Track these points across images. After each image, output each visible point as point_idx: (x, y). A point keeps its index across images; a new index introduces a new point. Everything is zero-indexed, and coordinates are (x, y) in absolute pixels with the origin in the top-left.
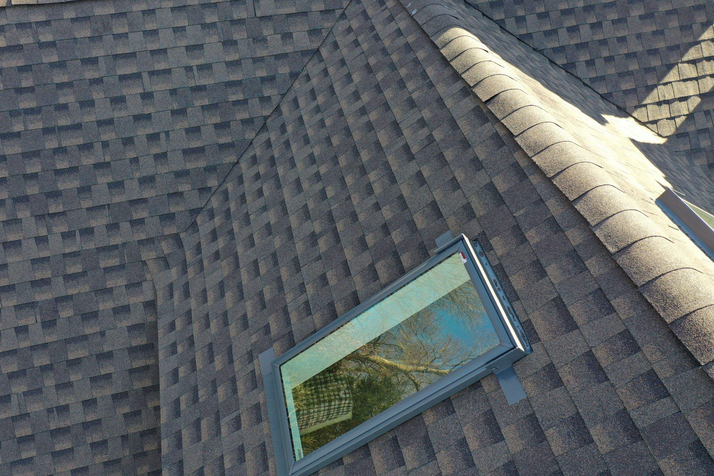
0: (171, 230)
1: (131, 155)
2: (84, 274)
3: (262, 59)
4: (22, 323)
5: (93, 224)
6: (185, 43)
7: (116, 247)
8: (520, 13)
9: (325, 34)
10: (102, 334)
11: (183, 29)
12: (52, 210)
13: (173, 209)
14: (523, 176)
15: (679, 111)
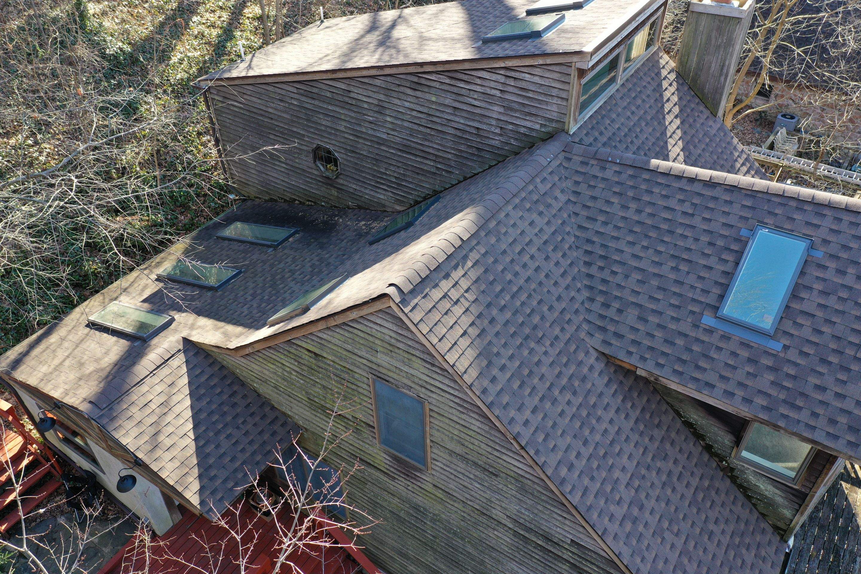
0: (581, 317)
1: (546, 290)
2: (569, 360)
3: (555, 215)
4: (567, 399)
5: (556, 333)
6: (527, 223)
7: (570, 339)
10: (593, 385)
11: (522, 216)
12: (540, 336)
13: (576, 307)
14: (754, 197)
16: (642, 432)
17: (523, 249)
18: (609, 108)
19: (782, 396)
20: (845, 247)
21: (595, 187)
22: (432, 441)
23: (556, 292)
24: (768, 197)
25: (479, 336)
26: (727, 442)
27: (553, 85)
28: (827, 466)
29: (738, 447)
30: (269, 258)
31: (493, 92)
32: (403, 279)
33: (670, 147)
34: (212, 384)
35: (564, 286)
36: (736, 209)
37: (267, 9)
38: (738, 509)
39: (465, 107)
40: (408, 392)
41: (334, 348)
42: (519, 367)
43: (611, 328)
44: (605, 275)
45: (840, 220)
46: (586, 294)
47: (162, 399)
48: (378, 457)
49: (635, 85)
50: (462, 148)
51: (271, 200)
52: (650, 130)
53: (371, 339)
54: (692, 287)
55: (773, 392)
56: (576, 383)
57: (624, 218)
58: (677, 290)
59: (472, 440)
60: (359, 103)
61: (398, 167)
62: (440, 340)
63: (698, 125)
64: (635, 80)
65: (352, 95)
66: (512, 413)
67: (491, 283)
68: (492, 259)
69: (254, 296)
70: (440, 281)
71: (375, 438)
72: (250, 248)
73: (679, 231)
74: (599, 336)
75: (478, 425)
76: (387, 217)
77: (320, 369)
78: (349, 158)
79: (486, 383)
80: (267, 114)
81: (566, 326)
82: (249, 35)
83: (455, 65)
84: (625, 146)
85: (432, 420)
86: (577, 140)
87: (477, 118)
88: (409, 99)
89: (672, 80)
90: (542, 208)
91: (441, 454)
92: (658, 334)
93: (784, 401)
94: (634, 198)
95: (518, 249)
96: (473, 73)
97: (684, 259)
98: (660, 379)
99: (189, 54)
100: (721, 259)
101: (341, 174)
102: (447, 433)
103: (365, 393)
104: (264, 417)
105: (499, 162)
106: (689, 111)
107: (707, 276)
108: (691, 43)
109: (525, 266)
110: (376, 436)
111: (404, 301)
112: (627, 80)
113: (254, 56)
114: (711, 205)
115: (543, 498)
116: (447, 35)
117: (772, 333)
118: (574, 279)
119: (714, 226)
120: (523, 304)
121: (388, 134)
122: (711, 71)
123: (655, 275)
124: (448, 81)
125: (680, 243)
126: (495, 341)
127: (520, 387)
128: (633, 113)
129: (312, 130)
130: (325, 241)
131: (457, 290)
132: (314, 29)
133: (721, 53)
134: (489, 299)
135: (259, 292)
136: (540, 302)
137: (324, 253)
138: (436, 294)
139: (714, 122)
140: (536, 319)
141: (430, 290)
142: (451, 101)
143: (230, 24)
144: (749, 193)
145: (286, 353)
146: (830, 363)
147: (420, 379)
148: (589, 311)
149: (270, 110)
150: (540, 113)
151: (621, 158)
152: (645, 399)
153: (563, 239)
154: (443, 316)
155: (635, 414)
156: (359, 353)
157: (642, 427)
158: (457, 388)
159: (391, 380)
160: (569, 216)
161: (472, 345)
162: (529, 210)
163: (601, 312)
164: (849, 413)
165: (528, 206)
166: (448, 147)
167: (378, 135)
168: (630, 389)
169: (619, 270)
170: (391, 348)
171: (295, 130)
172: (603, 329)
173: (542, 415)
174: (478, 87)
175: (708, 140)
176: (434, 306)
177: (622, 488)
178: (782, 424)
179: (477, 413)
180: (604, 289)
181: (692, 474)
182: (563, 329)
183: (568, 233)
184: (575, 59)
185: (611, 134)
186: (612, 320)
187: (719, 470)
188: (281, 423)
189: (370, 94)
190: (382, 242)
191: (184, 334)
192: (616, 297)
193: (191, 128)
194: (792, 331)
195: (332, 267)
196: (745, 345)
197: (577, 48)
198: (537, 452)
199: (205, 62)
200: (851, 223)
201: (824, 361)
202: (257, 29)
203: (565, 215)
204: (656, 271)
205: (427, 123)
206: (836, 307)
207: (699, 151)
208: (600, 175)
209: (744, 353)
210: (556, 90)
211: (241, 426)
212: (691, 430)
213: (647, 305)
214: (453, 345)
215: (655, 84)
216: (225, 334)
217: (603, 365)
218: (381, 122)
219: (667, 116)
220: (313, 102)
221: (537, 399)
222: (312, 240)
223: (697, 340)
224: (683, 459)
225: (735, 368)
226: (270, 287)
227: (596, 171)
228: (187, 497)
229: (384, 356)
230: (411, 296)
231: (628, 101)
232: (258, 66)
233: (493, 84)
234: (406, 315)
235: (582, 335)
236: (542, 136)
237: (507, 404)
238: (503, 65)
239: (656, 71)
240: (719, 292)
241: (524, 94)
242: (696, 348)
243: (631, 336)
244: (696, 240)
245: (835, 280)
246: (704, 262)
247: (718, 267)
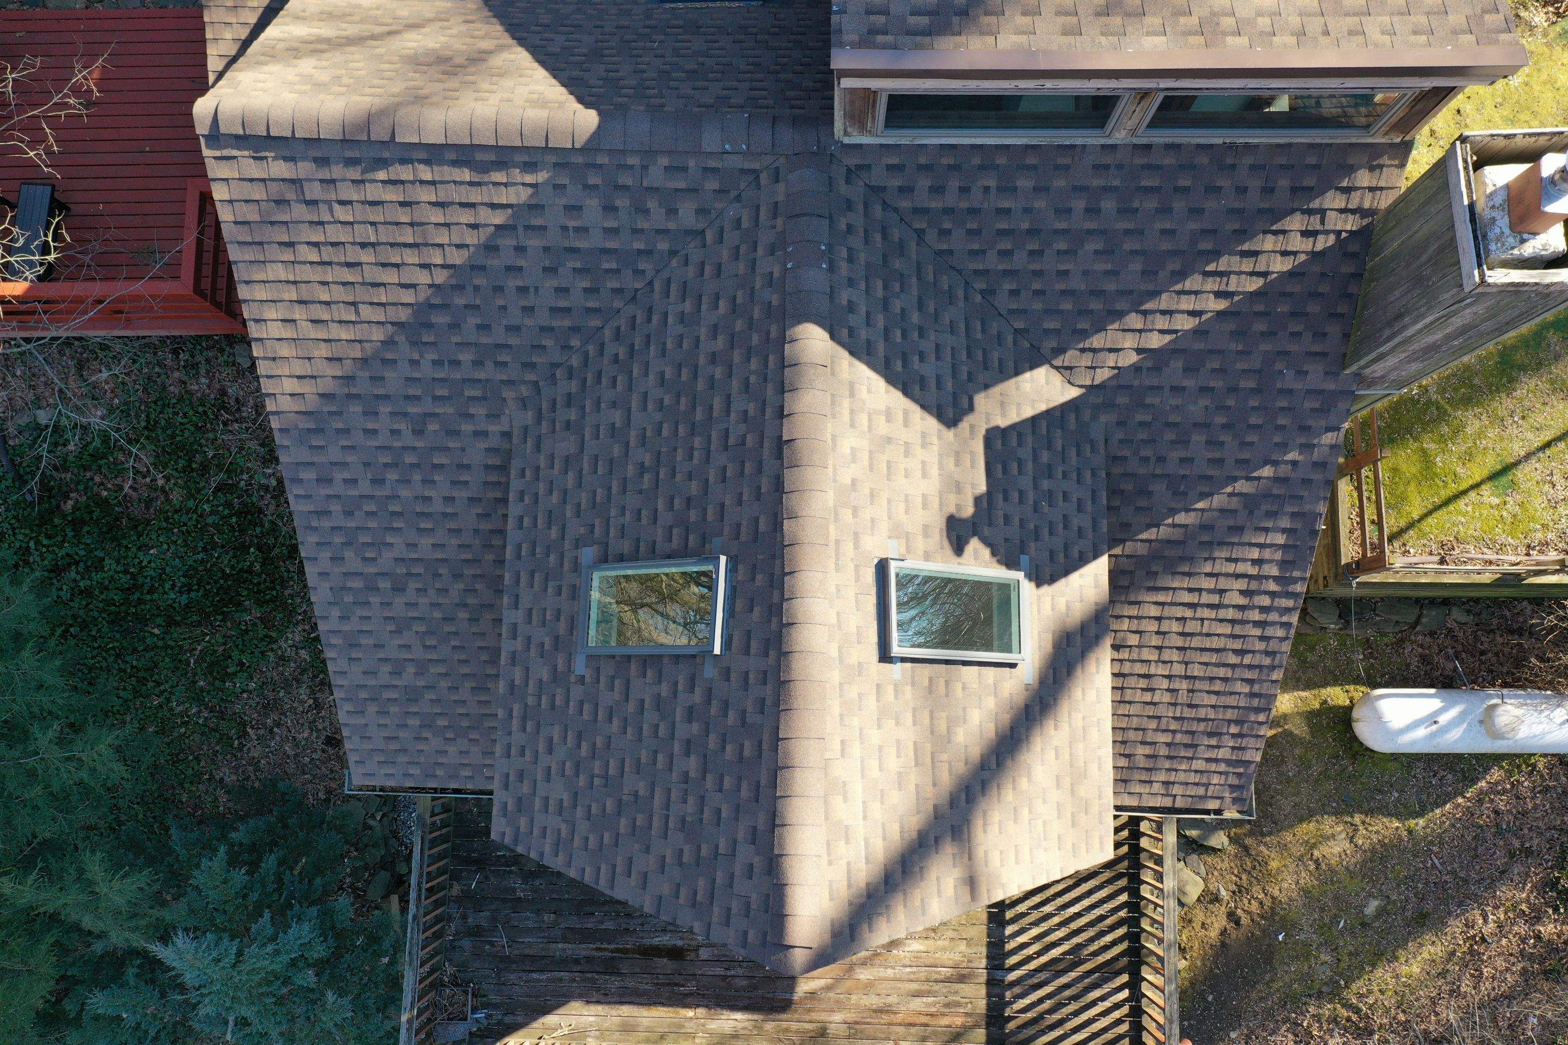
0: (531, 377)
1: (501, 302)
2: (449, 398)
3: (642, 231)
4: (396, 427)
5: (461, 357)
6: (564, 201)
7: (480, 381)
8: (947, 225)
9: (713, 215)
10: (463, 450)
11: (564, 186)
12: (425, 339)
13: (534, 359)
15: (1104, 362)
18: (1030, 162)
19: (531, 701)
20: (725, 706)
21: (737, 258)
33: (1113, 326)
35: (542, 323)
42: (350, 341)
43: (545, 428)
44: (609, 371)
52: (1101, 267)
54: (624, 509)
55: (531, 688)
57: (698, 339)
58: (614, 489)
63: (1266, 348)
74: (529, 418)
81: (489, 364)
86: (851, 161)
90: (621, 203)
92: (555, 498)
93: (526, 706)
94: (732, 336)
97: (658, 474)
106: (1285, 308)
107: (644, 521)
111: (209, 140)
118: (574, 329)
122: (1389, 297)
123: (627, 444)
125: (680, 455)
126: (336, 287)
128: (1093, 211)
131: (324, 190)
136: (472, 307)
138: (281, 169)
146: (579, 746)
153: (618, 271)
154: (269, 201)
163: (558, 399)
164: (534, 793)
165: (594, 180)
169: (619, 388)
172: (539, 418)
173: (334, 409)
175: (1249, 385)
177: (389, 555)
180: (589, 383)
182: (478, 363)
183: (639, 272)
185: (964, 205)
186: (554, 421)
192: (583, 408)
194: (602, 679)
200: (763, 701)
203: (663, 247)
204: (633, 442)
206: (645, 727)
209: (562, 628)
213: (586, 459)
215: (1258, 203)
219: (1194, 277)
223: (562, 556)
225: (544, 624)
230: (229, 141)
231: (1113, 183)
235: (509, 394)
239: (1310, 183)
240: (627, 551)
242: (553, 560)
243: (542, 463)
244: (690, 476)
245: (678, 709)
246: (660, 506)
247: (660, 531)
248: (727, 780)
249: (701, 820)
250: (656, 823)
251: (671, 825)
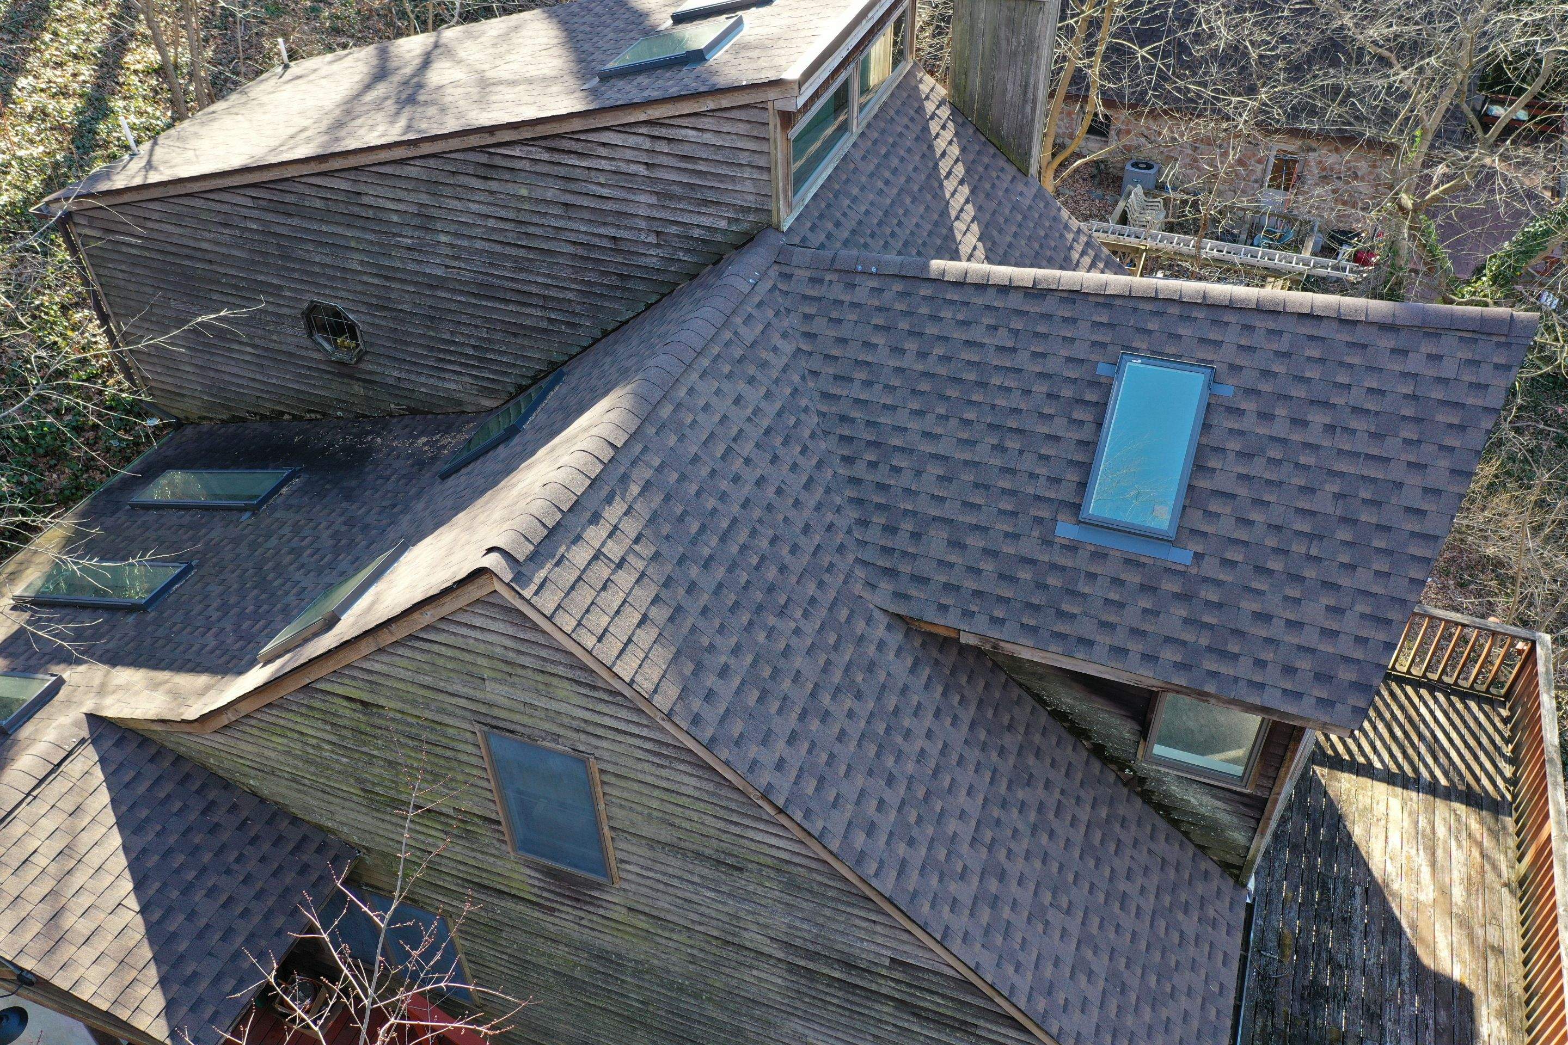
0: (850, 557)
1: (781, 517)
2: (839, 638)
3: (778, 379)
4: (846, 709)
5: (810, 592)
6: (730, 400)
7: (836, 599)
11: (719, 389)
12: (782, 602)
13: (838, 540)
14: (1110, 306)
16: (985, 744)
17: (729, 450)
18: (844, 177)
19: (1204, 641)
20: (1266, 374)
21: (840, 321)
22: (612, 828)
23: (799, 518)
24: (1133, 304)
25: (671, 619)
26: (1127, 735)
27: (739, 145)
28: (1291, 747)
29: (1145, 740)
30: (246, 532)
31: (633, 168)
32: (512, 535)
33: (959, 237)
34: (162, 795)
35: (812, 505)
36: (1083, 331)
37: (171, 52)
38: (1161, 846)
39: (585, 202)
40: (553, 745)
41: (400, 685)
42: (754, 664)
43: (905, 568)
44: (882, 474)
45: (1251, 328)
46: (853, 514)
47: (58, 844)
48: (516, 876)
49: (883, 132)
50: (592, 277)
51: (234, 419)
52: (922, 209)
53: (468, 657)
54: (1032, 475)
56: (859, 677)
57: (897, 369)
58: (1007, 485)
59: (688, 813)
60: (381, 215)
61: (476, 327)
62: (600, 640)
63: (1000, 193)
64: (882, 125)
65: (366, 200)
66: (753, 751)
67: (680, 519)
68: (675, 476)
69: (224, 609)
70: (583, 530)
71: (504, 842)
72: (202, 518)
73: (996, 380)
74: (886, 586)
75: (693, 784)
76: (468, 422)
77: (378, 731)
78: (377, 321)
79: (696, 704)
80: (199, 255)
81: (826, 577)
82: (142, 104)
83: (554, 125)
84: (882, 243)
85: (607, 789)
86: (797, 240)
87: (610, 219)
88: (476, 198)
89: (945, 118)
90: (751, 370)
91: (634, 849)
92: (988, 566)
93: (1209, 649)
94: (911, 333)
95: (720, 450)
96: (590, 137)
97: (1011, 429)
98: (1002, 644)
99: (21, 153)
100: (1071, 421)
101: (366, 353)
102: (640, 809)
103: (473, 760)
104: (279, 841)
105: (663, 296)
106: (981, 169)
108: (967, 52)
109: (736, 479)
110: (507, 838)
111: (520, 577)
112: (869, 125)
113: (155, 143)
114: (1042, 329)
115: (830, 894)
116: (533, 72)
117: (1172, 535)
118: (827, 490)
119: (1053, 365)
120: (744, 548)
121: (447, 267)
122: (1008, 97)
123: (966, 463)
124: (545, 156)
125: (1002, 402)
126: (701, 624)
127: (760, 700)
128: (887, 183)
129: (296, 276)
130: (353, 484)
131: (618, 542)
132: (273, 82)
133: (1020, 64)
134: (681, 550)
135: (233, 600)
136: (774, 541)
137: (354, 507)
138: (580, 555)
139: (1026, 185)
140: (771, 573)
141: (568, 549)
142: (557, 193)
143: (98, 87)
144: (1101, 300)
145: (303, 710)
146: (1271, 572)
147: (573, 718)
148: (862, 543)
149: (205, 246)
150: (725, 199)
151: (878, 264)
152: (982, 684)
153: (798, 420)
154: (599, 593)
155: (967, 715)
156: (449, 688)
157: (982, 735)
158: (645, 722)
159: (518, 728)
160: (803, 378)
161: (661, 639)
162: (728, 377)
163: (883, 543)
164: (1313, 651)
165: (726, 369)
166: (565, 279)
167: (428, 271)
168: (953, 672)
169: (904, 464)
170: (509, 669)
171: (261, 278)
172: (891, 573)
173: (806, 746)
174: (604, 162)
175: (1019, 218)
176: (579, 578)
177: (965, 848)
178: (1210, 688)
179: (689, 763)
180: (883, 501)
181: (1078, 800)
182: (821, 584)
183: (806, 410)
184: (772, 94)
185: (854, 223)
186: (904, 554)
187: (1120, 785)
188: (314, 846)
189: (401, 194)
190: (464, 471)
191: (88, 707)
192: (906, 512)
193: (46, 298)
194: (1204, 528)
195: (373, 532)
196: (1131, 563)
197: (772, 75)
198: (808, 814)
199: (56, 165)
201: (1260, 570)
202: (157, 93)
203: (796, 378)
204: (967, 456)
205: (520, 239)
206: (1267, 476)
207: (1009, 239)
208: (846, 298)
209: (1133, 578)
210: (747, 154)
211: (235, 867)
212: (1066, 725)
213: (960, 518)
214: (626, 645)
215: (917, 129)
216: (175, 695)
217: (900, 636)
218: (429, 245)
219: (946, 183)
220: (289, 221)
221: (794, 716)
222: (327, 487)
223: (1053, 567)
224: (1058, 777)
225: (1122, 605)
226: (255, 588)
227: (838, 292)
228: (142, 1028)
229: (498, 686)
230: (532, 565)
231: (876, 162)
232: (166, 162)
233: (630, 155)
234: (528, 602)
235: (857, 588)
236: (732, 239)
237: (742, 735)
238: (643, 117)
239: (916, 105)
240: (1076, 478)
241: (690, 166)
242: (1054, 581)
243: (942, 578)
244: (1027, 392)
245: (1258, 431)
246: (1044, 429)
247: (1069, 435)
248: (1340, 379)
249: (1377, 413)
250: (1370, 472)
251: (1375, 452)
